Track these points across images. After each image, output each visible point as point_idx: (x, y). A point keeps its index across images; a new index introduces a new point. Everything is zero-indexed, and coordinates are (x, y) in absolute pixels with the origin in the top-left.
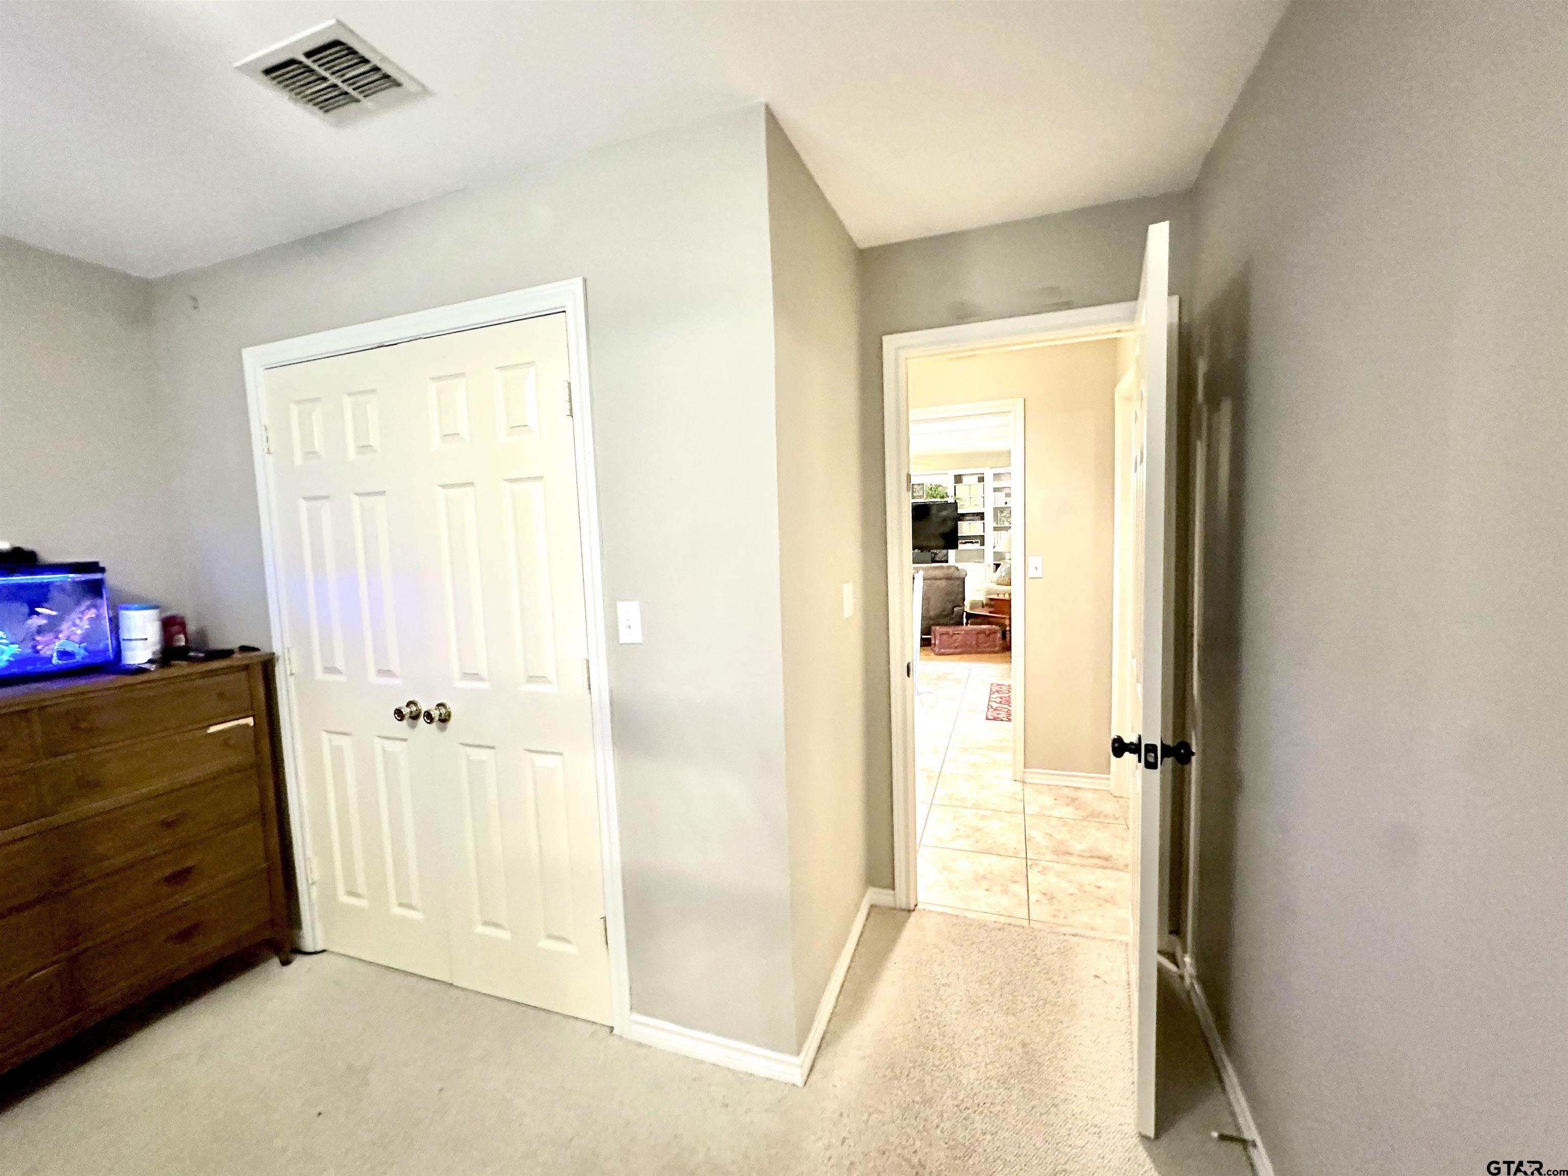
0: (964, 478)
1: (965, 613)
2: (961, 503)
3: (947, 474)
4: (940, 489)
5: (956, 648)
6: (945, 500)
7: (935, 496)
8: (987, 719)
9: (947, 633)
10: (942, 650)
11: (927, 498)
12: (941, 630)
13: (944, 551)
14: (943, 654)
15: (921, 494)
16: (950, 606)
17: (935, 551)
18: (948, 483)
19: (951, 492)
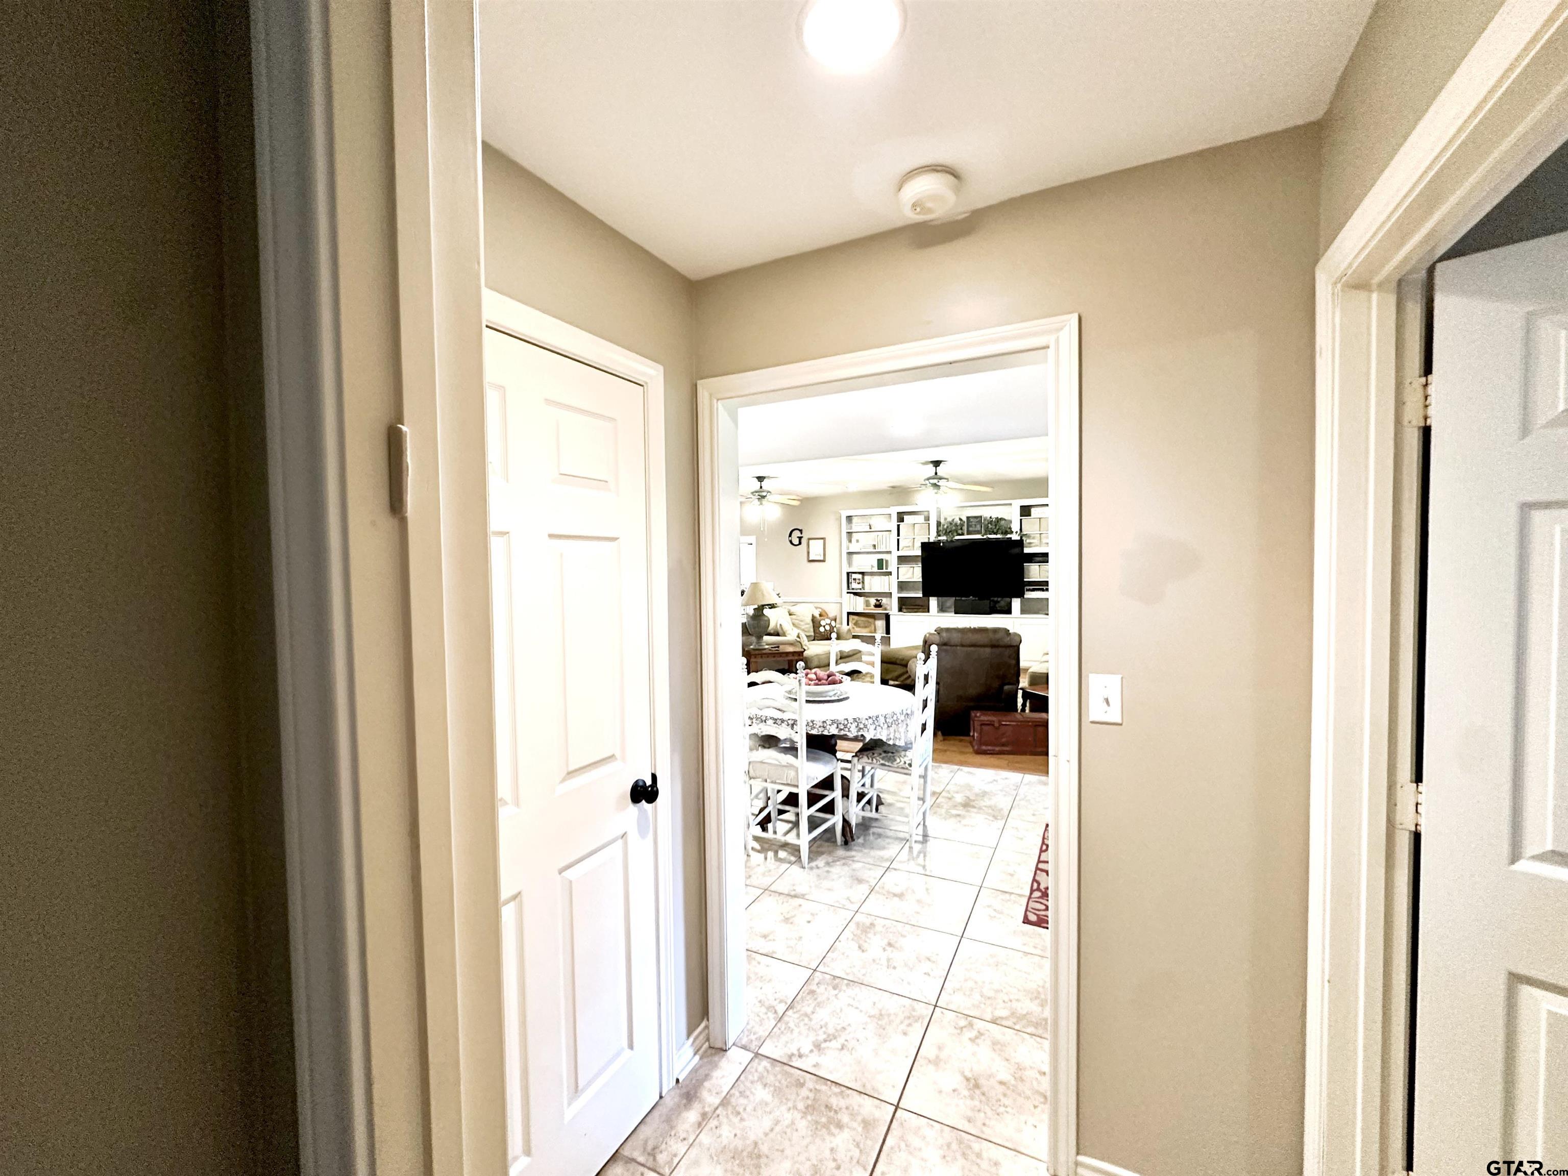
0: (1033, 510)
1: (1020, 693)
2: (1028, 541)
3: (1011, 504)
4: (1003, 522)
5: (1003, 745)
6: (1009, 536)
7: (995, 531)
8: (1026, 921)
9: (991, 724)
10: (984, 748)
11: (986, 534)
12: (983, 718)
13: (1008, 599)
14: (985, 753)
15: (978, 528)
16: (996, 684)
17: (996, 599)
18: (1012, 514)
19: (1015, 527)
